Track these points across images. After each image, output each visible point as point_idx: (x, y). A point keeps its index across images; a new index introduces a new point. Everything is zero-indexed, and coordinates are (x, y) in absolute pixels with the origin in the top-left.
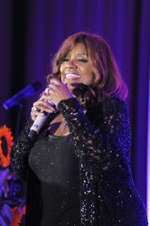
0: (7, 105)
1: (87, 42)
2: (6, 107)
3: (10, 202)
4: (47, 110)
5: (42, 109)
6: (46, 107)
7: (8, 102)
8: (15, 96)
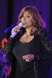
0: (6, 31)
1: (29, 10)
2: (6, 32)
3: (7, 64)
4: (17, 31)
5: (15, 30)
6: (17, 30)
7: (6, 30)
8: (9, 28)
